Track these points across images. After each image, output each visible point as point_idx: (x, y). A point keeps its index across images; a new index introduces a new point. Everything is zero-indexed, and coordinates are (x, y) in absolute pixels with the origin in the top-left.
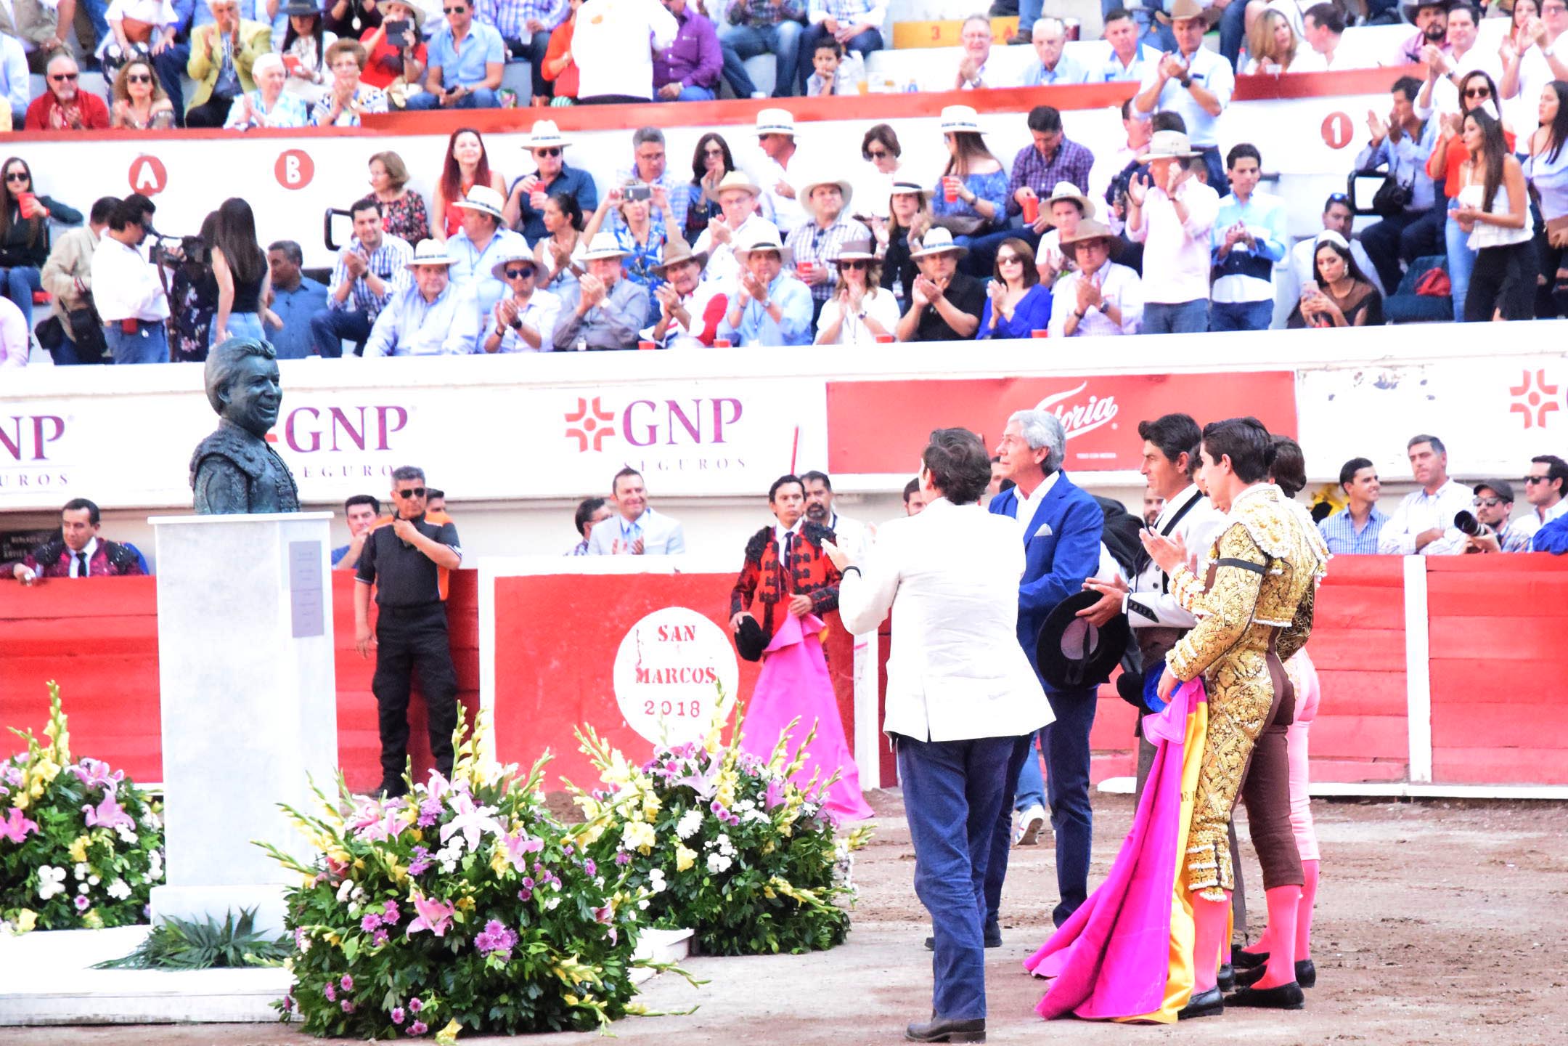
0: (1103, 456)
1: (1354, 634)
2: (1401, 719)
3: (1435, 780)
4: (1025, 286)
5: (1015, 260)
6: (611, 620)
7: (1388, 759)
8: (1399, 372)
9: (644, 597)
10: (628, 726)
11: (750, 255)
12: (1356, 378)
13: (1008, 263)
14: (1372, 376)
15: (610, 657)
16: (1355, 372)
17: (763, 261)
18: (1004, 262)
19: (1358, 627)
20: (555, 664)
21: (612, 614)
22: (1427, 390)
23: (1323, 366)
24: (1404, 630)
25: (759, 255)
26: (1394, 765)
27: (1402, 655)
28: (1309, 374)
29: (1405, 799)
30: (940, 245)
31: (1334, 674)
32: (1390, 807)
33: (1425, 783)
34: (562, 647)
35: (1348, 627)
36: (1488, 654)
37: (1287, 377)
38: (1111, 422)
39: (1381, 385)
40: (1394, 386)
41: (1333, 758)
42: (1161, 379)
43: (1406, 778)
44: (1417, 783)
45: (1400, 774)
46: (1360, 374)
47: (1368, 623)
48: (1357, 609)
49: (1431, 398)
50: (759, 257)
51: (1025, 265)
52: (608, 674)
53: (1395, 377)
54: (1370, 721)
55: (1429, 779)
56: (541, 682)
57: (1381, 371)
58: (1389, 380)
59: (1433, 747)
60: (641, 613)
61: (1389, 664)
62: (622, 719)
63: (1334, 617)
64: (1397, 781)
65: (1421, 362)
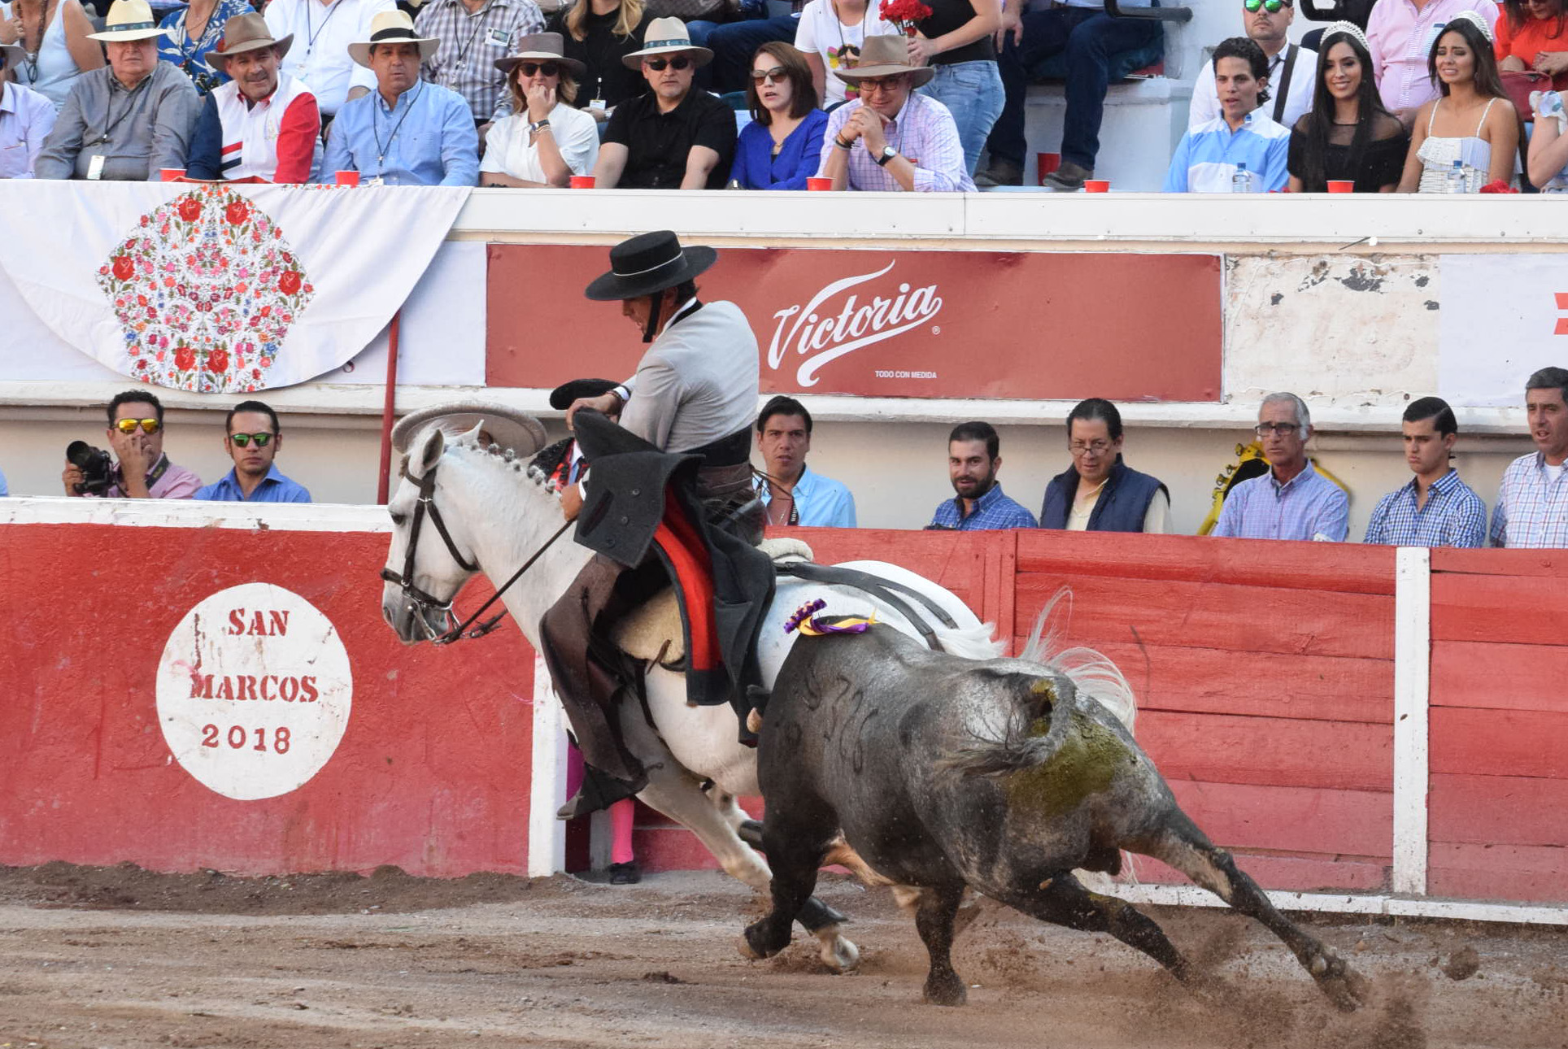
0: (916, 375)
1: (1313, 664)
2: (1384, 796)
3: (1430, 895)
4: (794, 115)
5: (776, 77)
6: (157, 600)
7: (1360, 857)
8: (1384, 265)
9: (211, 566)
10: (174, 760)
11: (373, 49)
12: (1316, 270)
13: (768, 80)
14: (1342, 267)
15: (152, 654)
16: (1315, 262)
17: (395, 59)
18: (762, 79)
19: (1318, 654)
20: (64, 662)
21: (157, 589)
22: (1429, 293)
23: (1266, 250)
24: (1392, 660)
25: (388, 50)
26: (1368, 867)
27: (1389, 699)
28: (1242, 261)
29: (1385, 920)
30: (673, 42)
31: (1282, 723)
32: (1366, 931)
33: (1416, 897)
34: (75, 637)
35: (1305, 652)
36: (1524, 702)
37: (1207, 265)
38: (931, 322)
39: (1355, 282)
40: (1375, 286)
41: (1271, 852)
42: (1011, 260)
43: (1385, 887)
44: (1403, 896)
45: (1376, 882)
46: (1323, 264)
47: (1337, 646)
48: (1318, 626)
49: (1433, 306)
50: (389, 53)
51: (794, 83)
52: (147, 683)
53: (1378, 271)
54: (1333, 798)
55: (1422, 890)
56: (39, 690)
57: (1353, 262)
58: (1368, 276)
59: (1429, 841)
60: (204, 589)
61: (1366, 712)
62: (168, 751)
63: (1283, 637)
64: (1371, 892)
65: (1419, 251)
